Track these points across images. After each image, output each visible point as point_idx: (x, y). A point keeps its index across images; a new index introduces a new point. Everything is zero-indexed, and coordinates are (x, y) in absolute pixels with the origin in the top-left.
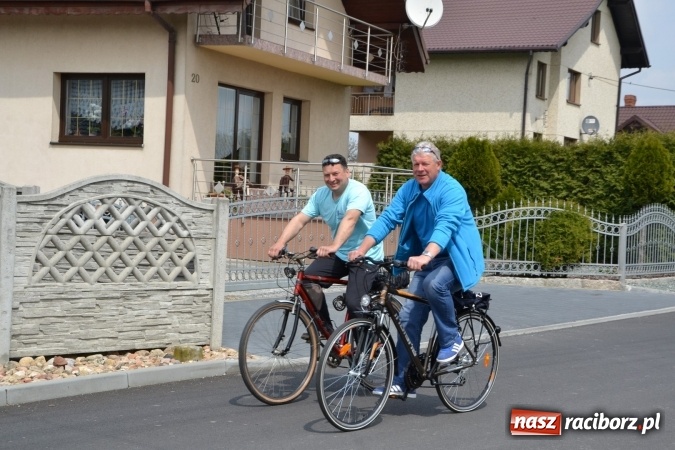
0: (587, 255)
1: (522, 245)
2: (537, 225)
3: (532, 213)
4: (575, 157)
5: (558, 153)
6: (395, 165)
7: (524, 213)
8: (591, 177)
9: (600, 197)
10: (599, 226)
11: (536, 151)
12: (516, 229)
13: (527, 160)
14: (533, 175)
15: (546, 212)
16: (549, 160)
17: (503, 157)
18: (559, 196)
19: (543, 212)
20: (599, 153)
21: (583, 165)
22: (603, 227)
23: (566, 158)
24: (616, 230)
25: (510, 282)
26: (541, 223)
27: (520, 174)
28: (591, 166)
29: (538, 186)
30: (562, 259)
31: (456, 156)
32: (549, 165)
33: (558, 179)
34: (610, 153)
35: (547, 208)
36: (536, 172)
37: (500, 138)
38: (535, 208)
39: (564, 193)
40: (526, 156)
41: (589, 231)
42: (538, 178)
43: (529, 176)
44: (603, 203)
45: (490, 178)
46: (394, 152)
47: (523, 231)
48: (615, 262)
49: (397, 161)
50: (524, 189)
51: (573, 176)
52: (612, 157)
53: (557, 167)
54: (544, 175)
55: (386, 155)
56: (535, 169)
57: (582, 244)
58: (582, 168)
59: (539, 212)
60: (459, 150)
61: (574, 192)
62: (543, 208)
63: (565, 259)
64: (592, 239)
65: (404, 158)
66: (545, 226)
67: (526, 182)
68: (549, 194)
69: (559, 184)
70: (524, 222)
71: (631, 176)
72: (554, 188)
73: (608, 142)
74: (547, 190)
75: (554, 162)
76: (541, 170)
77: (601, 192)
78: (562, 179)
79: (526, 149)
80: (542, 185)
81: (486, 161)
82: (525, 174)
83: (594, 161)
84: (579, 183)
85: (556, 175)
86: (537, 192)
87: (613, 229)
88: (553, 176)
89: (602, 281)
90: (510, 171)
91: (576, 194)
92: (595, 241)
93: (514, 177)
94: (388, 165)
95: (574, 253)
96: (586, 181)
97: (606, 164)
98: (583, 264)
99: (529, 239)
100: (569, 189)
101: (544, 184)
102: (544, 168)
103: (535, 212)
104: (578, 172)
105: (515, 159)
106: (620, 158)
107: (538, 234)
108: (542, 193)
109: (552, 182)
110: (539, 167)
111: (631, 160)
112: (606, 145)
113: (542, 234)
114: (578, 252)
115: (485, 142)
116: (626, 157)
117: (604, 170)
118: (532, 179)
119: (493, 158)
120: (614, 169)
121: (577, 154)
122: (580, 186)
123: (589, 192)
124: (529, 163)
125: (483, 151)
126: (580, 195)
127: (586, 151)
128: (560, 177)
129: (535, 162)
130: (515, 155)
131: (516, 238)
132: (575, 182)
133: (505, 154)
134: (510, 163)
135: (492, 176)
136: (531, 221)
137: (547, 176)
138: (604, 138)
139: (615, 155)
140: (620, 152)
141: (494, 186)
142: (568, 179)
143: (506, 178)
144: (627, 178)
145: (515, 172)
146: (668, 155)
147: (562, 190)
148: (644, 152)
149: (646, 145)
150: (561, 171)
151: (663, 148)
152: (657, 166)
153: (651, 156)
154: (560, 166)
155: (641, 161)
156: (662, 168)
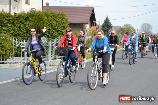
0: (12, 54)
4: (16, 19)
8: (21, 26)
9: (24, 33)
10: (16, 43)
11: (1, 16)
16: (6, 19)
18: (10, 33)
20: (23, 17)
21: (19, 21)
22: (18, 43)
23: (12, 19)
24: (23, 45)
28: (21, 22)
29: (2, 29)
30: (1, 56)
32: (6, 21)
33: (10, 27)
34: (27, 17)
36: (1, 24)
39: (12, 32)
41: (12, 45)
42: (2, 26)
44: (25, 35)
48: (23, 56)
51: (15, 26)
52: (28, 19)
57: (10, 50)
58: (18, 23)
61: (15, 31)
63: (3, 56)
64: (13, 48)
71: (33, 25)
73: (27, 13)
74: (6, 31)
75: (8, 20)
77: (25, 31)
78: (11, 27)
83: (22, 20)
84: (17, 28)
87: (22, 44)
89: (18, 64)
91: (16, 32)
92: (15, 49)
95: (6, 54)
96: (19, 27)
97: (26, 21)
98: (10, 58)
100: (14, 30)
101: (5, 28)
102: (4, 22)
104: (17, 24)
106: (31, 19)
108: (4, 32)
111: (33, 20)
114: (8, 53)
117: (26, 24)
120: (29, 23)
121: (16, 17)
122: (17, 29)
123: (21, 31)
126: (17, 32)
127: (19, 17)
128: (10, 26)
129: (1, 20)
132: (16, 27)
137: (6, 26)
138: (26, 12)
139: (29, 18)
140: (31, 17)
142: (13, 26)
144: (32, 26)
146: (46, 18)
147: (11, 30)
148: (37, 17)
149: (38, 14)
150: (11, 24)
151: (44, 16)
152: (42, 22)
153: (40, 18)
154: (10, 22)
155: (36, 20)
156: (44, 23)
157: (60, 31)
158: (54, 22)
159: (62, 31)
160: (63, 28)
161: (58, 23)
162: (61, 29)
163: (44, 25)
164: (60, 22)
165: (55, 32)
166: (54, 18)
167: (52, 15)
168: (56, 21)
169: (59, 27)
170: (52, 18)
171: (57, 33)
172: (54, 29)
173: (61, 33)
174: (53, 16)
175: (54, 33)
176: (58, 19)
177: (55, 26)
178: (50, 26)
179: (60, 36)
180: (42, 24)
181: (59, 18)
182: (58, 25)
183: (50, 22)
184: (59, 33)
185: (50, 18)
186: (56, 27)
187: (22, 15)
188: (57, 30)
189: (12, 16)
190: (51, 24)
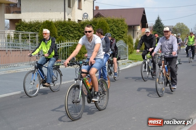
1: (65, 55)
2: (69, 48)
3: (68, 44)
4: (81, 26)
5: (75, 25)
6: (22, 31)
7: (65, 44)
11: (68, 24)
12: (63, 50)
13: (66, 27)
14: (68, 32)
15: (72, 44)
16: (72, 27)
17: (58, 27)
18: (77, 39)
19: (71, 44)
23: (78, 26)
25: (62, 67)
26: (71, 47)
27: (64, 32)
29: (70, 36)
30: (78, 58)
31: (42, 27)
32: (73, 29)
33: (76, 33)
34: (91, 24)
35: (72, 43)
36: (69, 31)
37: (57, 20)
38: (69, 43)
39: (78, 38)
40: (65, 26)
42: (69, 33)
43: (67, 33)
45: (54, 34)
46: (21, 26)
47: (65, 50)
49: (22, 29)
50: (65, 37)
51: (80, 32)
53: (75, 29)
54: (71, 32)
55: (19, 27)
56: (68, 30)
57: (84, 53)
58: (83, 29)
59: (70, 44)
60: (43, 25)
62: (71, 43)
63: (79, 59)
65: (25, 28)
66: (72, 48)
67: (66, 35)
68: (73, 38)
69: (76, 35)
70: (65, 48)
72: (75, 36)
73: (90, 21)
74: (72, 37)
75: (74, 28)
76: (70, 31)
78: (77, 33)
79: (65, 24)
80: (71, 35)
81: (52, 28)
82: (65, 32)
85: (75, 32)
86: (69, 38)
88: (74, 32)
90: (61, 31)
93: (62, 33)
94: (20, 31)
95: (81, 56)
98: (84, 60)
99: (67, 53)
100: (79, 36)
101: (72, 35)
102: (71, 30)
103: (69, 44)
104: (82, 31)
105: (62, 27)
106: (94, 26)
107: (70, 51)
108: (71, 38)
109: (74, 34)
110: (70, 30)
111: (97, 26)
112: (89, 22)
113: (71, 51)
114: (83, 56)
115: (51, 22)
116: (96, 26)
118: (68, 33)
119: (54, 27)
121: (81, 25)
124: (66, 28)
125: (51, 25)
127: (84, 24)
128: (76, 32)
129: (68, 28)
130: (62, 26)
131: (63, 53)
132: (81, 34)
133: (58, 26)
134: (60, 29)
135: (54, 33)
136: (68, 47)
137: (72, 33)
140: (94, 24)
141: (55, 36)
143: (59, 33)
145: (62, 31)
146: (108, 24)
147: (77, 37)
148: (101, 24)
149: (101, 21)
150: (77, 31)
151: (106, 22)
152: (105, 28)
153: (103, 25)
154: (76, 29)
155: (100, 27)
156: (106, 29)
157: (120, 35)
158: (115, 28)
159: (122, 35)
160: (122, 32)
161: (118, 28)
162: (121, 34)
163: (106, 31)
164: (120, 27)
165: (116, 36)
166: (114, 24)
167: (112, 21)
168: (116, 26)
169: (119, 32)
170: (113, 24)
171: (117, 37)
172: (115, 34)
173: (121, 37)
174: (114, 22)
175: (114, 37)
176: (119, 25)
177: (115, 31)
178: (111, 31)
179: (120, 39)
180: (105, 30)
181: (119, 23)
182: (118, 30)
183: (111, 28)
184: (119, 37)
185: (111, 24)
186: (117, 32)
187: (86, 23)
188: (117, 34)
189: (77, 24)
190: (112, 29)
